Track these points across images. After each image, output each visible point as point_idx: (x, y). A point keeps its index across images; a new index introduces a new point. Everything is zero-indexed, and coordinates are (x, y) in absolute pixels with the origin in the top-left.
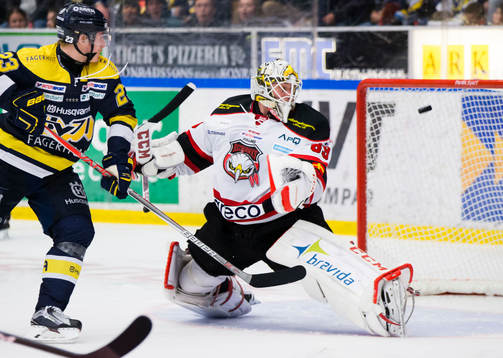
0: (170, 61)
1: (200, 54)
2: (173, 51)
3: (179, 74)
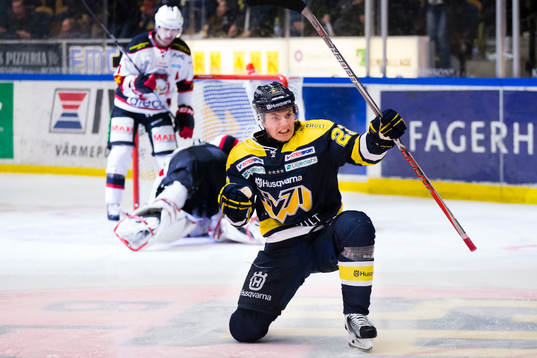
0: (8, 62)
1: (27, 58)
2: (10, 56)
3: (14, 71)
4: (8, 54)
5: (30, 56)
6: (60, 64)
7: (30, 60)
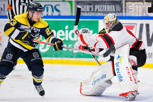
0: (96, 10)
1: (105, 8)
2: (97, 7)
3: (99, 14)
4: (96, 6)
5: (107, 7)
6: (121, 11)
7: (107, 9)
